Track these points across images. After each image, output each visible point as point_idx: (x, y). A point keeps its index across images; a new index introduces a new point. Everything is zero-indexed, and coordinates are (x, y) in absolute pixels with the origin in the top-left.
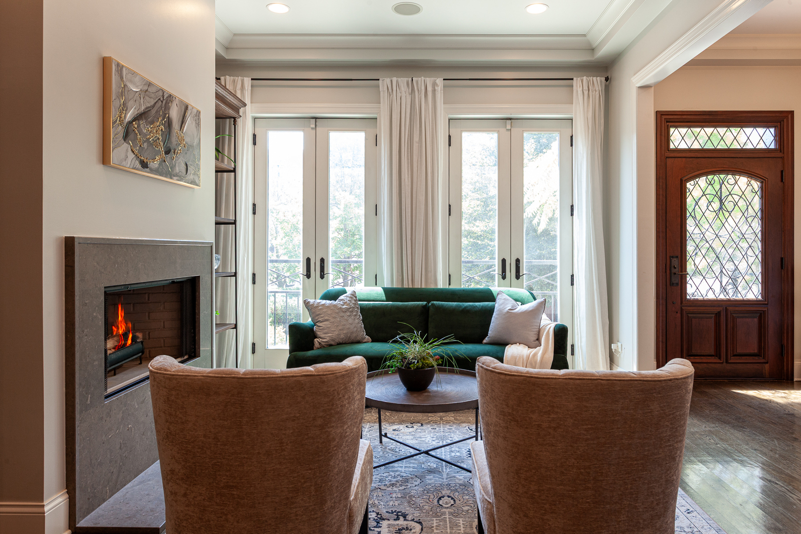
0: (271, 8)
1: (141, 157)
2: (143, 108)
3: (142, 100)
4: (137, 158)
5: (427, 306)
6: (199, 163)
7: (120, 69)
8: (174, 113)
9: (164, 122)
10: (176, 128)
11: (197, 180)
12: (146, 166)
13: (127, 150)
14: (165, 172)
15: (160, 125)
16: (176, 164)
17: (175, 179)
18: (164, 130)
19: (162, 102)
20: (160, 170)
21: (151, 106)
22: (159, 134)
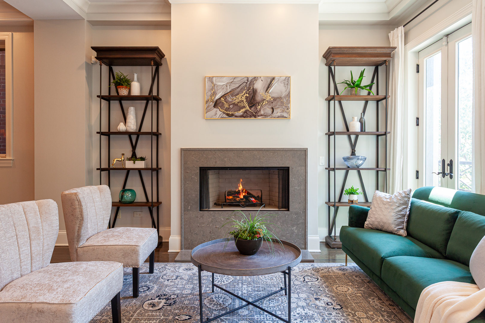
1: (227, 112)
2: (229, 90)
3: (228, 87)
4: (224, 113)
5: (456, 215)
6: (289, 105)
7: (211, 79)
8: (259, 86)
9: (248, 92)
10: (261, 93)
11: (285, 114)
12: (232, 115)
13: (217, 111)
14: (249, 115)
15: (244, 94)
16: (261, 110)
17: (260, 118)
18: (248, 96)
19: (247, 83)
20: (244, 115)
21: (236, 88)
22: (244, 98)
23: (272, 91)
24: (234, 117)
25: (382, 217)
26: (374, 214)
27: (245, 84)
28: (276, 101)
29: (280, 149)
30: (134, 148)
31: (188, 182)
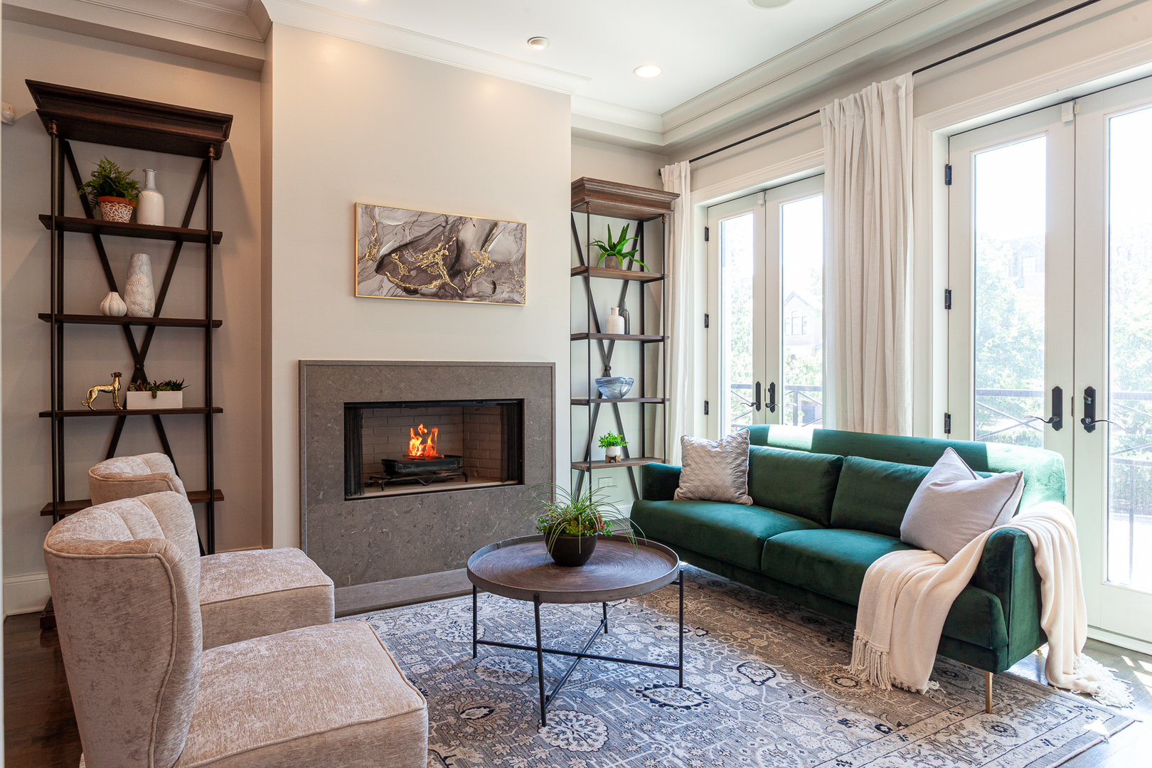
0: (639, 72)
1: (404, 285)
2: (408, 239)
3: (407, 231)
4: (398, 286)
5: (839, 463)
6: (523, 279)
7: (369, 210)
8: (469, 235)
9: (447, 246)
10: (472, 249)
11: (516, 297)
12: (415, 292)
13: (382, 281)
14: (449, 294)
15: (440, 250)
16: (473, 285)
17: (470, 301)
18: (447, 254)
19: (444, 227)
20: (440, 294)
21: (423, 235)
22: (439, 259)
23: (492, 250)
24: (418, 295)
25: (712, 477)
26: (697, 475)
27: (441, 228)
28: (500, 270)
29: (508, 365)
30: (139, 358)
31: (317, 438)
